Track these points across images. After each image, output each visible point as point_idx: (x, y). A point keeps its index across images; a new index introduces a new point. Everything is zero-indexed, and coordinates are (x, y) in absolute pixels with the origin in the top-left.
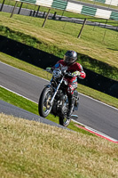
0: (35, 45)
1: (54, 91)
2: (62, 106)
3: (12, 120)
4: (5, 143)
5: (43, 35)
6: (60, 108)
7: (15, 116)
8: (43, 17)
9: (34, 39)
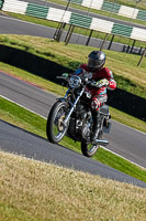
0: (129, 89)
1: (70, 107)
2: (82, 127)
3: (98, 182)
4: (89, 209)
5: (138, 76)
6: (80, 130)
7: (102, 176)
8: (139, 54)
9: (128, 81)
